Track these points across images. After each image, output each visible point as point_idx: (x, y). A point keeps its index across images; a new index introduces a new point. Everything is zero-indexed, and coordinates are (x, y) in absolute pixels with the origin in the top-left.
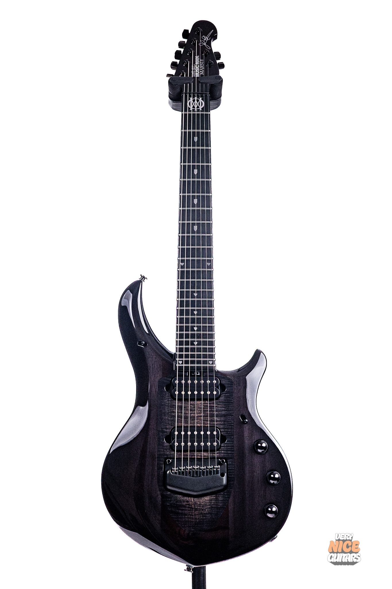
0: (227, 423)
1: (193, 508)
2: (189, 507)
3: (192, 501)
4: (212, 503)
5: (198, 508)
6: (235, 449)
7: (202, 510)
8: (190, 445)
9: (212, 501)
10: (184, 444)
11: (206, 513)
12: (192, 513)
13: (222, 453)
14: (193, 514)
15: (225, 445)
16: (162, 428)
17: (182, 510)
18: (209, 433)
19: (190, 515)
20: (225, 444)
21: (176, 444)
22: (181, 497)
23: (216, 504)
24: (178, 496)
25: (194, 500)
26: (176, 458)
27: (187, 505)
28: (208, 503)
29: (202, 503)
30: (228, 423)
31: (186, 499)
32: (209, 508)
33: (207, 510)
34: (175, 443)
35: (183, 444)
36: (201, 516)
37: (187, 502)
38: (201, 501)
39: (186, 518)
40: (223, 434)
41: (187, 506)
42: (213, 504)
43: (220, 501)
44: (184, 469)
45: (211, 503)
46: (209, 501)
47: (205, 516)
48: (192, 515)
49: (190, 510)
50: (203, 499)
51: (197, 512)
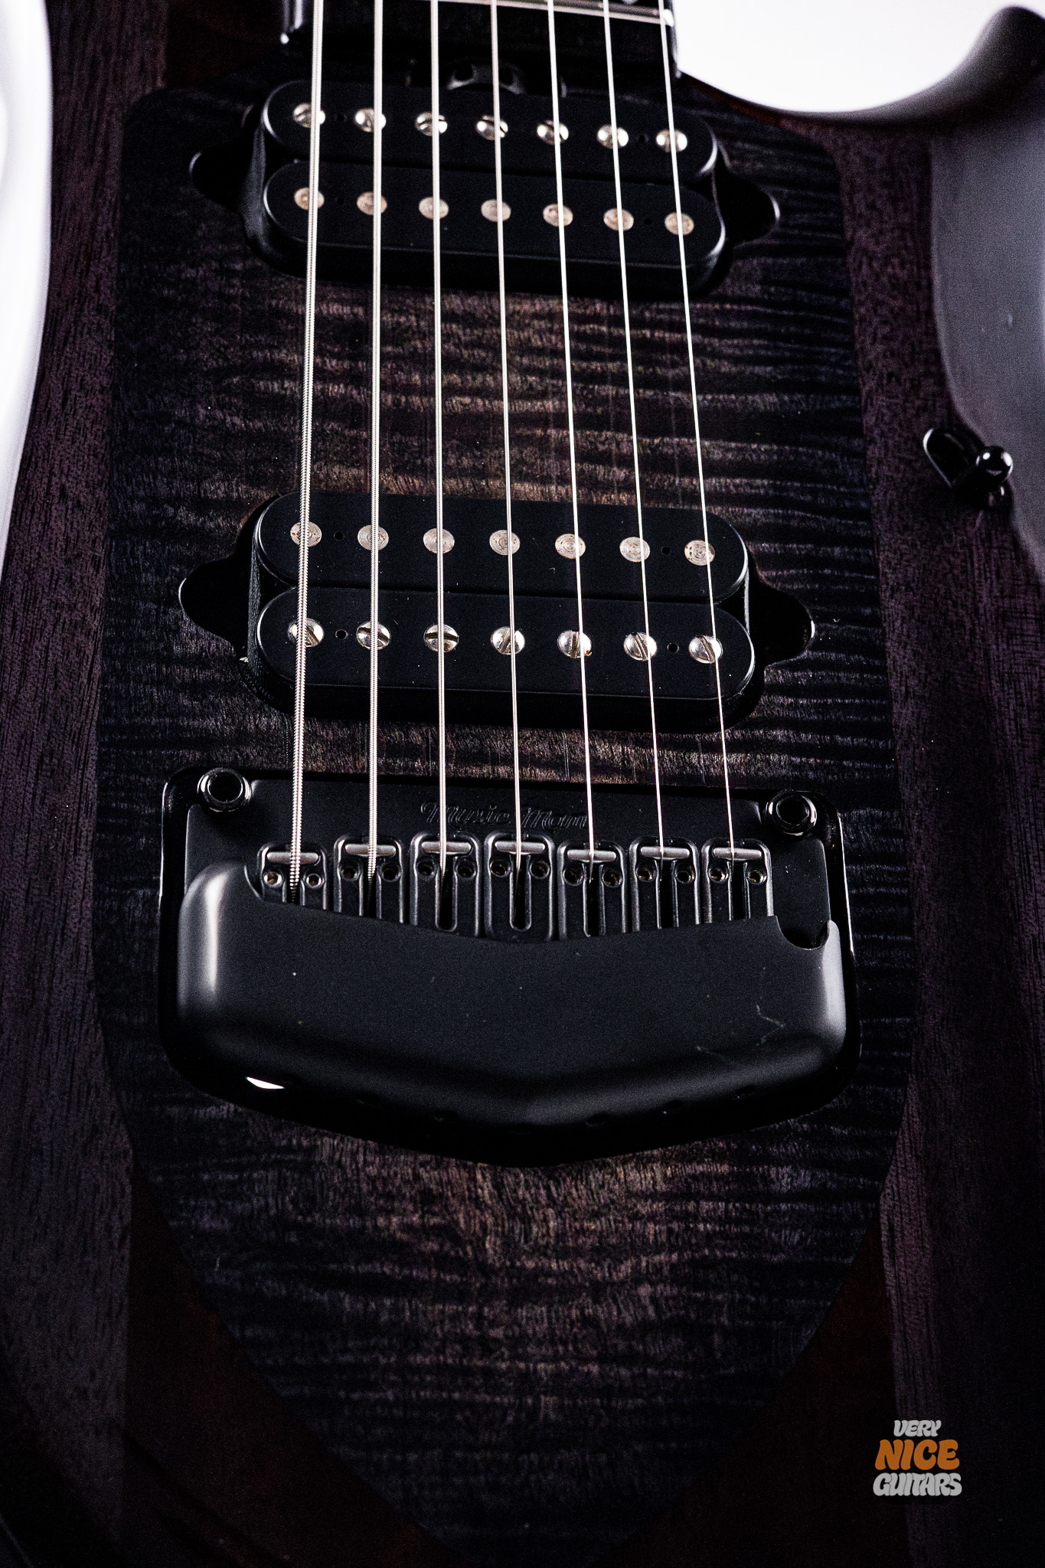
0: (803, 491)
1: (485, 1269)
2: (441, 1261)
3: (477, 1202)
4: (695, 1217)
5: (549, 1273)
6: (904, 715)
7: (598, 1291)
8: (453, 644)
9: (697, 1197)
10: (386, 632)
11: (645, 1327)
12: (479, 1318)
13: (773, 746)
14: (498, 1333)
15: (803, 677)
16: (154, 501)
17: (375, 1286)
18: (636, 549)
19: (463, 1339)
20: (803, 665)
21: (310, 631)
22: (354, 1154)
23: (744, 1236)
24: (327, 1144)
25: (498, 1185)
26: (307, 775)
27: (426, 1231)
28: (652, 1217)
29: (595, 1216)
30: (813, 492)
31: (417, 1177)
32: (673, 1267)
33: (644, 1291)
34: (293, 618)
35: (374, 634)
36: (586, 1360)
37: (427, 1199)
38: (578, 1193)
39: (419, 1369)
40: (774, 580)
41: (432, 1246)
42: (709, 1236)
43: (792, 1196)
44: (388, 864)
45: (686, 1217)
46: (666, 1197)
47: (630, 1358)
48: (487, 1346)
49: (461, 1295)
50: (595, 1177)
51: (535, 1316)
